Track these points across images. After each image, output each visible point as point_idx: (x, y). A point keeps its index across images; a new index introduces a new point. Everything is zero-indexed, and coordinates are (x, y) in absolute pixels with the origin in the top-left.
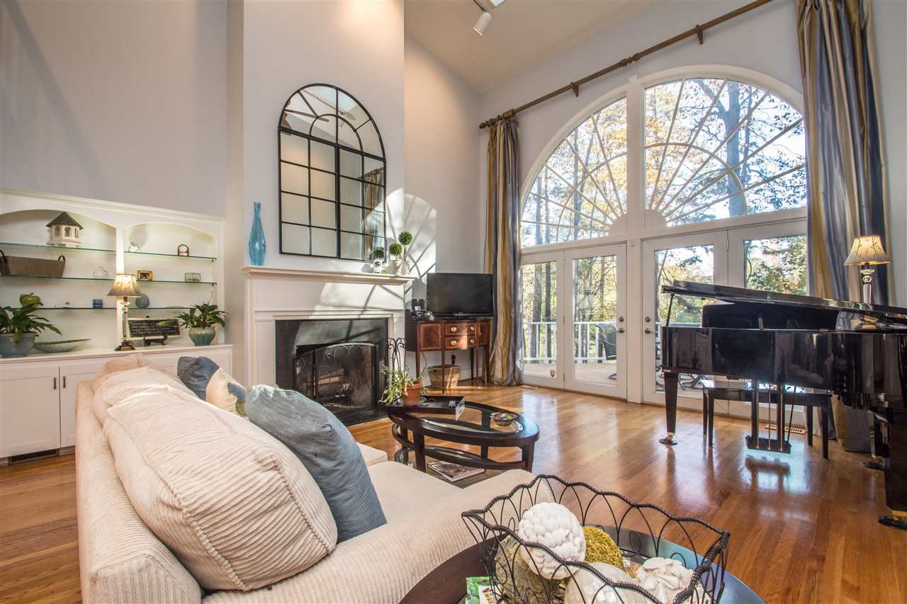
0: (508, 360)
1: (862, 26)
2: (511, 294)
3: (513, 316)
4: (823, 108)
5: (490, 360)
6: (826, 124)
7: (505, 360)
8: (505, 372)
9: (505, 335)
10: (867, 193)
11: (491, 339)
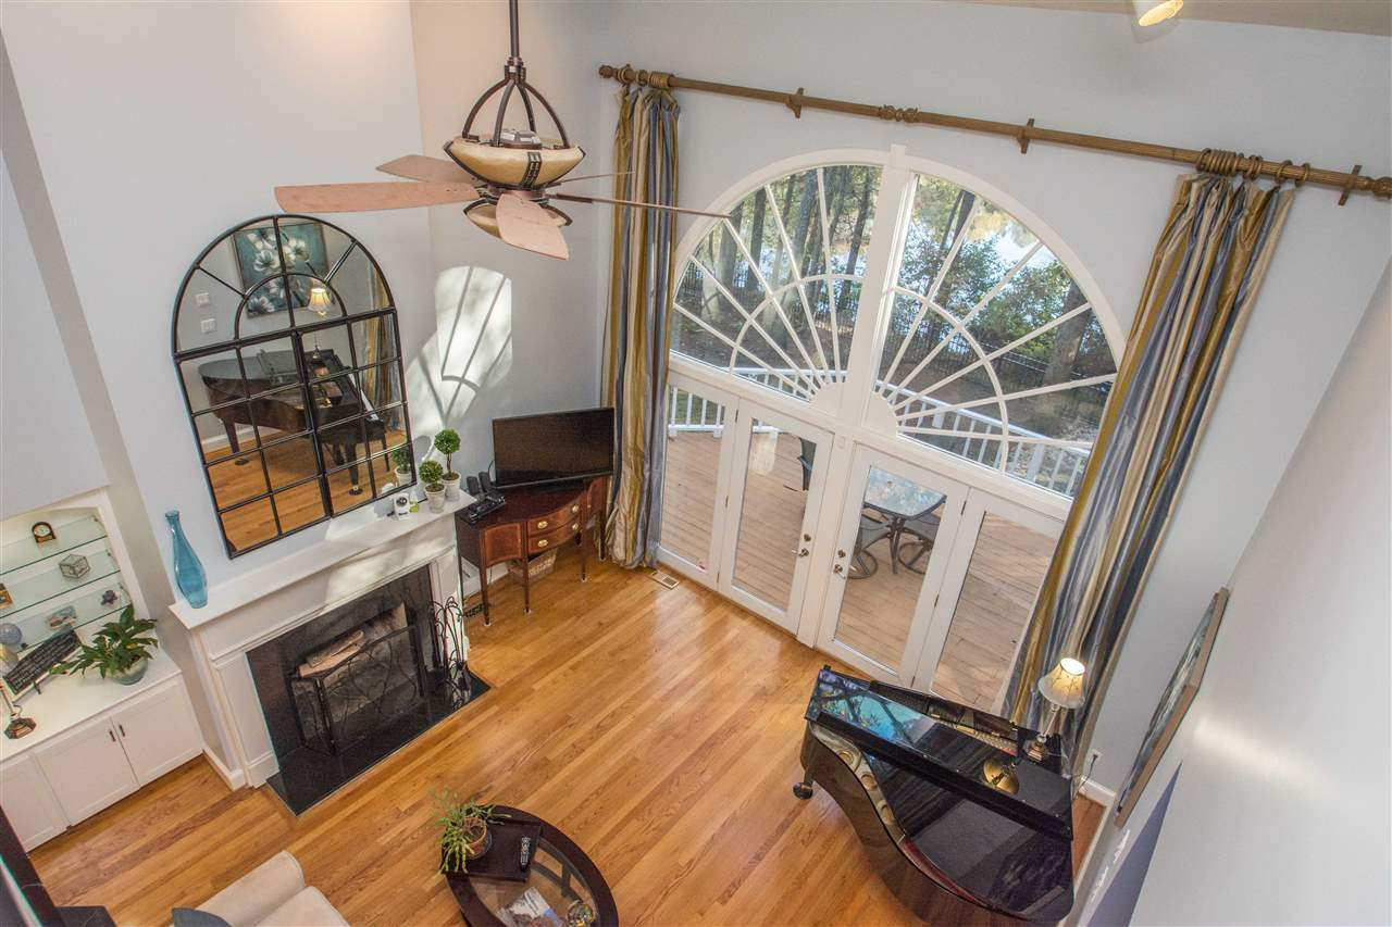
0: (635, 538)
1: (1239, 299)
2: (645, 443)
3: (647, 475)
4: (1126, 422)
5: (607, 525)
6: (1120, 444)
7: (631, 536)
8: (630, 553)
9: (633, 500)
10: (1128, 559)
11: (610, 492)
